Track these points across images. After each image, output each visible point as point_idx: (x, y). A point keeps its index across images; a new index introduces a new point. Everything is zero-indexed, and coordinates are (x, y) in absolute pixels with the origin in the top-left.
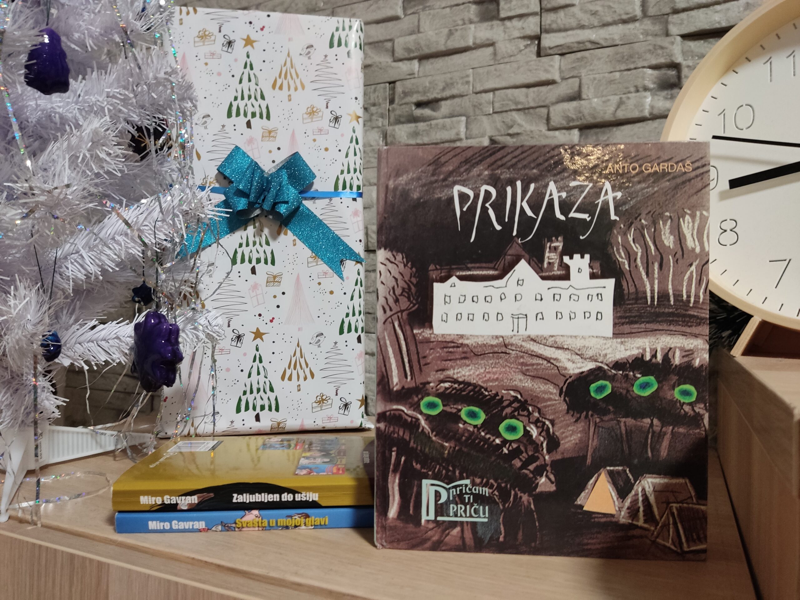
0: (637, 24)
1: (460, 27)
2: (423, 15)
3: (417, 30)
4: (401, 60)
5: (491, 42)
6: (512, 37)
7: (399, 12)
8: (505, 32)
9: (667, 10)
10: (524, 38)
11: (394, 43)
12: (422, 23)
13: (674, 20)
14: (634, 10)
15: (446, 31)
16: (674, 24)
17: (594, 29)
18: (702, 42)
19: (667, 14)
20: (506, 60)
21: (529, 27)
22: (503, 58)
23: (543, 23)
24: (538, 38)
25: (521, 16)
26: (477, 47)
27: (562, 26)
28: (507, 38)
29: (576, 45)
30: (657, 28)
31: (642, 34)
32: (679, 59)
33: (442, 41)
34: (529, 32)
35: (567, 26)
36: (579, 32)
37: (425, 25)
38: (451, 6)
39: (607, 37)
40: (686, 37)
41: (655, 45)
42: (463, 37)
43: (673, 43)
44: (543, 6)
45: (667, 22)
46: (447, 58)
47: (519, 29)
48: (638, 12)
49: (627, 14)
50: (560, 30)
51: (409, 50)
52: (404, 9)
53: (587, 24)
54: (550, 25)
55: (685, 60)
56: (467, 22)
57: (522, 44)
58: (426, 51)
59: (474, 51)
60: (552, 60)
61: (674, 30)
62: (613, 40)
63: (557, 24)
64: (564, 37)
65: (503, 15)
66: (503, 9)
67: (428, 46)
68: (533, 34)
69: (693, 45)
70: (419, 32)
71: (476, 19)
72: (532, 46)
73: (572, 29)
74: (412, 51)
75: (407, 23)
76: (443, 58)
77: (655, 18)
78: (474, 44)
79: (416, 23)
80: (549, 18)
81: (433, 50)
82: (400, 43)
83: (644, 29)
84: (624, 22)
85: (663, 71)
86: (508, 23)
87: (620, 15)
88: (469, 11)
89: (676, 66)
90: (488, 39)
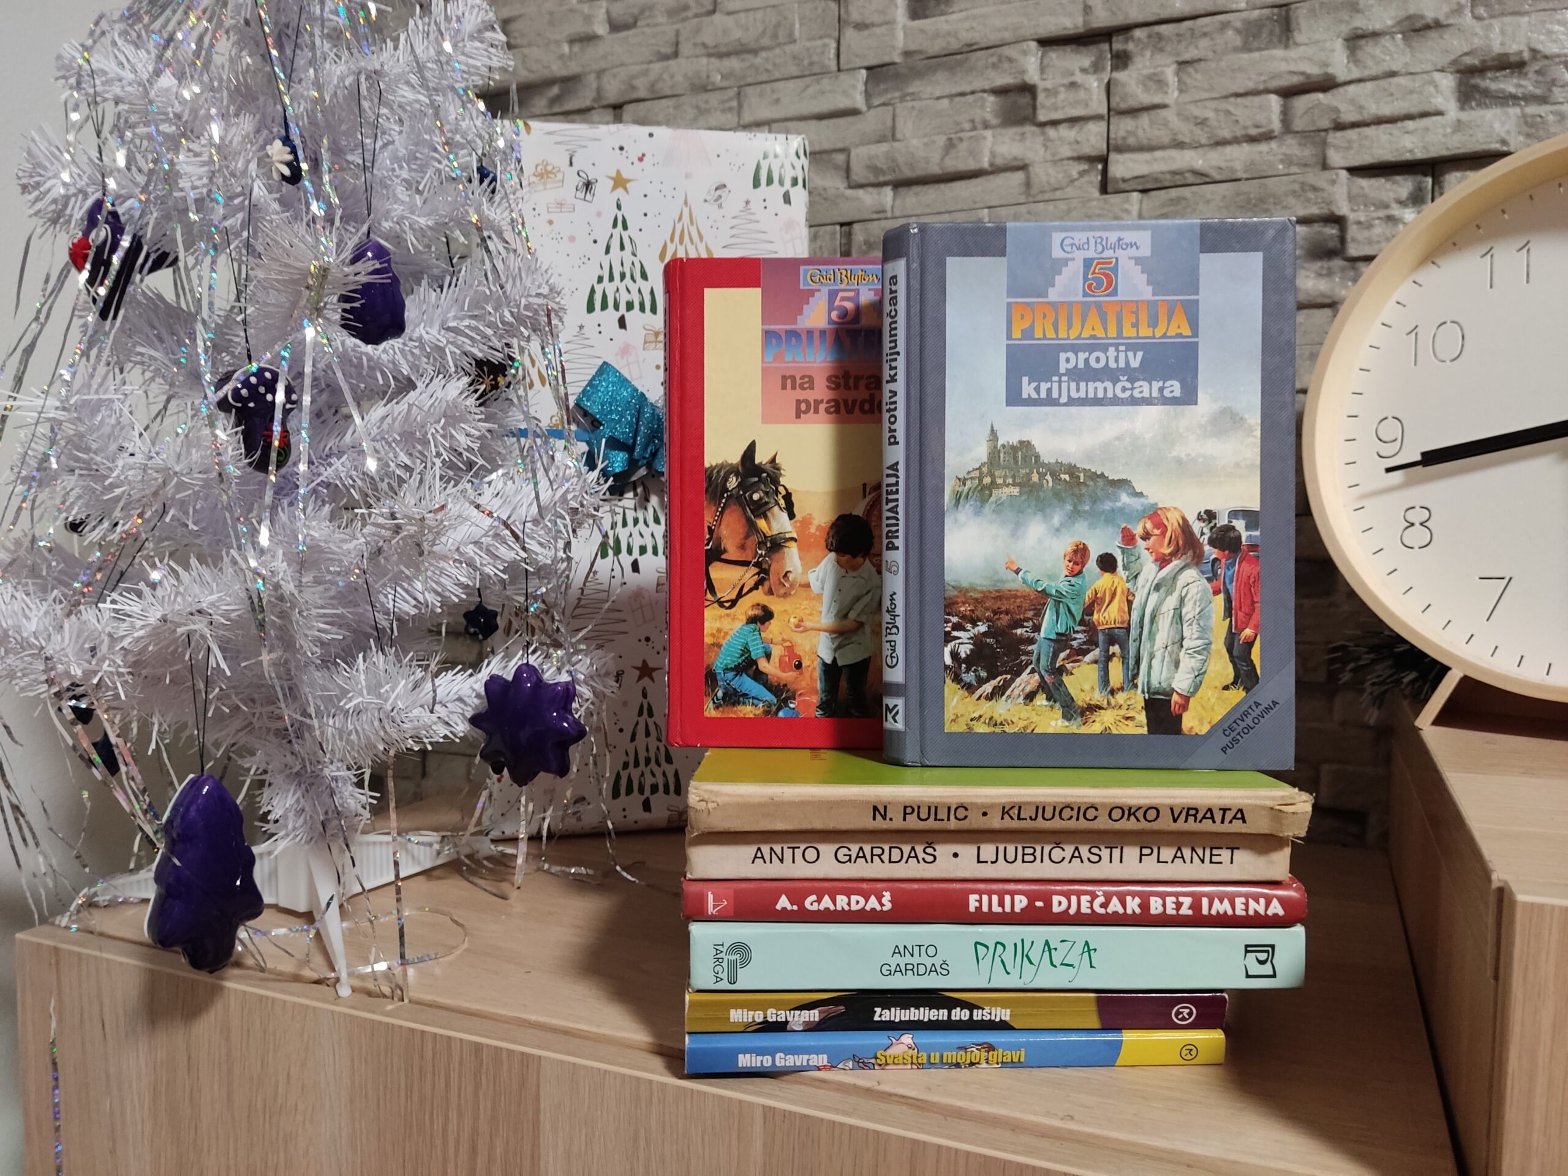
0: (1274, 145)
1: (968, 134)
2: (902, 109)
3: (891, 135)
4: (861, 186)
5: (1021, 163)
6: (1058, 157)
7: (859, 101)
8: (1045, 146)
9: (1325, 123)
10: (1079, 159)
11: (849, 156)
12: (900, 124)
13: (1335, 142)
14: (1270, 121)
15: (941, 140)
16: (1337, 148)
17: (1200, 150)
18: (1383, 180)
19: (1326, 130)
20: (1046, 196)
21: (1088, 140)
22: (1042, 192)
23: (1112, 135)
24: (1104, 160)
25: (1073, 121)
26: (996, 170)
27: (1145, 142)
28: (1049, 157)
29: (1168, 177)
30: (1307, 153)
31: (1282, 161)
32: (1343, 208)
33: (936, 157)
34: (1087, 150)
35: (1154, 143)
36: (1173, 153)
37: (906, 126)
38: (951, 96)
39: (1223, 165)
40: (1356, 171)
41: (1303, 184)
42: (973, 153)
43: (1333, 182)
44: (1113, 104)
45: (1324, 144)
46: (942, 186)
47: (1070, 144)
48: (1276, 125)
49: (1258, 127)
50: (1140, 149)
51: (875, 170)
52: (868, 95)
53: (1187, 140)
54: (1124, 139)
55: (1353, 210)
56: (979, 126)
57: (1075, 168)
58: (908, 173)
59: (991, 177)
60: (1127, 201)
61: (1336, 158)
62: (1232, 170)
63: (1137, 137)
64: (1147, 162)
65: (1042, 116)
66: (1043, 107)
67: (911, 166)
68: (1094, 153)
69: (1365, 184)
70: (894, 138)
71: (994, 121)
72: (1093, 174)
73: (1162, 147)
74: (882, 172)
75: (873, 120)
76: (937, 186)
77: (1306, 136)
78: (991, 165)
79: (889, 123)
80: (1123, 127)
81: (920, 172)
82: (861, 156)
83: (1285, 155)
84: (1252, 140)
85: (1317, 227)
86: (1051, 132)
87: (1245, 128)
88: (982, 107)
89: (1338, 221)
90: (1016, 159)
